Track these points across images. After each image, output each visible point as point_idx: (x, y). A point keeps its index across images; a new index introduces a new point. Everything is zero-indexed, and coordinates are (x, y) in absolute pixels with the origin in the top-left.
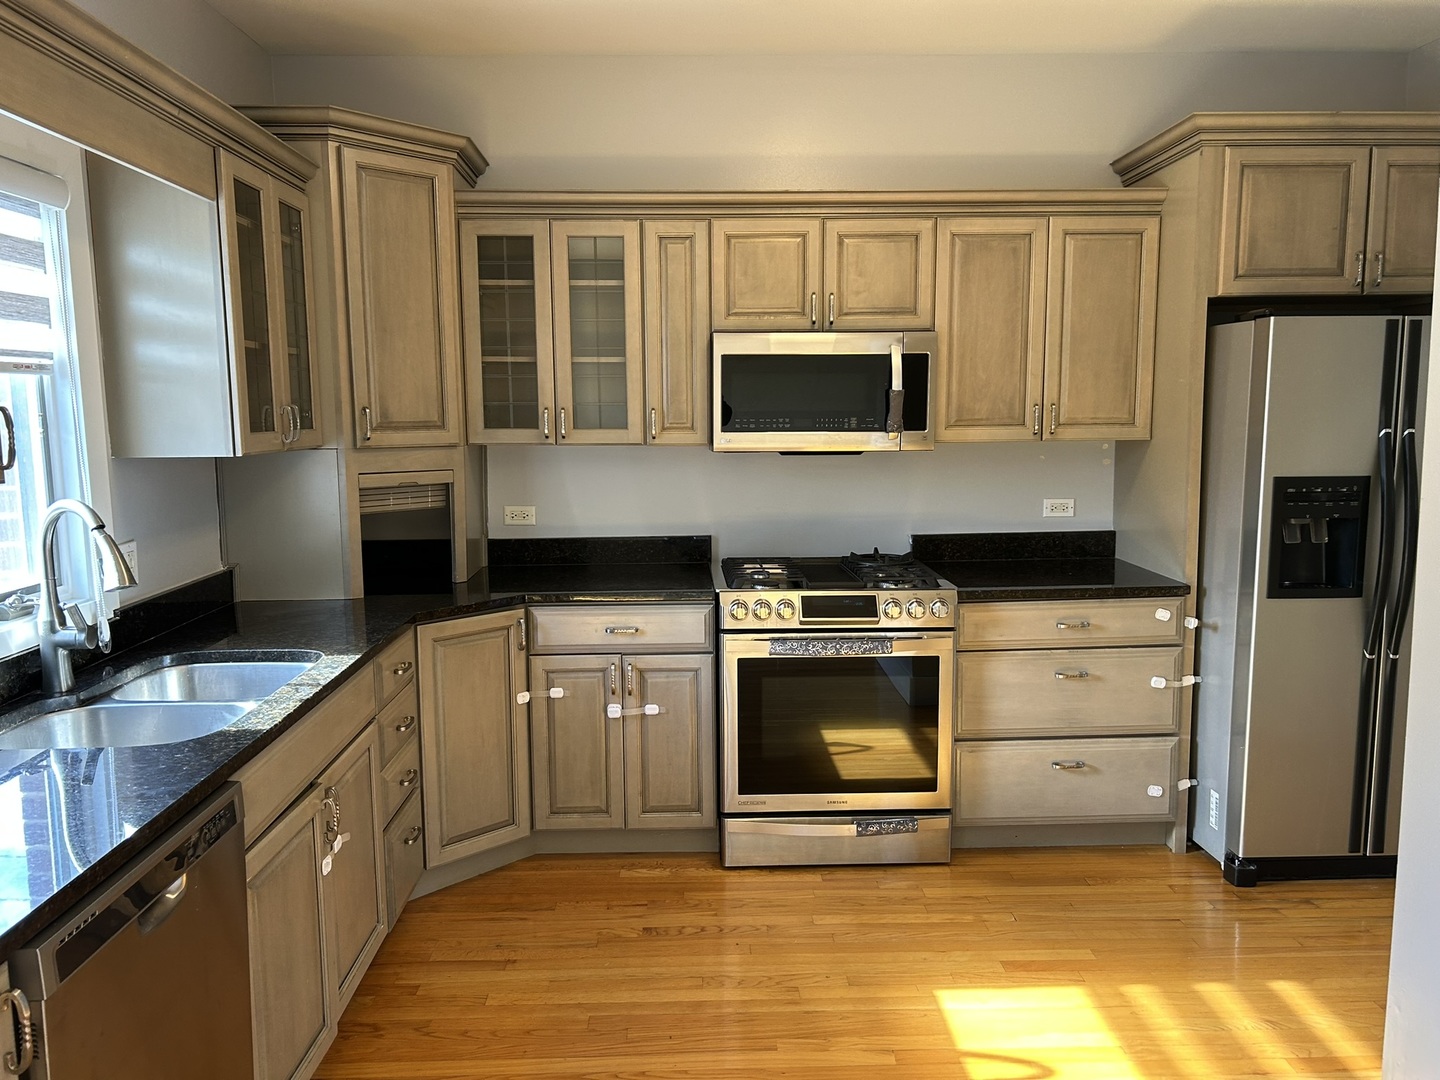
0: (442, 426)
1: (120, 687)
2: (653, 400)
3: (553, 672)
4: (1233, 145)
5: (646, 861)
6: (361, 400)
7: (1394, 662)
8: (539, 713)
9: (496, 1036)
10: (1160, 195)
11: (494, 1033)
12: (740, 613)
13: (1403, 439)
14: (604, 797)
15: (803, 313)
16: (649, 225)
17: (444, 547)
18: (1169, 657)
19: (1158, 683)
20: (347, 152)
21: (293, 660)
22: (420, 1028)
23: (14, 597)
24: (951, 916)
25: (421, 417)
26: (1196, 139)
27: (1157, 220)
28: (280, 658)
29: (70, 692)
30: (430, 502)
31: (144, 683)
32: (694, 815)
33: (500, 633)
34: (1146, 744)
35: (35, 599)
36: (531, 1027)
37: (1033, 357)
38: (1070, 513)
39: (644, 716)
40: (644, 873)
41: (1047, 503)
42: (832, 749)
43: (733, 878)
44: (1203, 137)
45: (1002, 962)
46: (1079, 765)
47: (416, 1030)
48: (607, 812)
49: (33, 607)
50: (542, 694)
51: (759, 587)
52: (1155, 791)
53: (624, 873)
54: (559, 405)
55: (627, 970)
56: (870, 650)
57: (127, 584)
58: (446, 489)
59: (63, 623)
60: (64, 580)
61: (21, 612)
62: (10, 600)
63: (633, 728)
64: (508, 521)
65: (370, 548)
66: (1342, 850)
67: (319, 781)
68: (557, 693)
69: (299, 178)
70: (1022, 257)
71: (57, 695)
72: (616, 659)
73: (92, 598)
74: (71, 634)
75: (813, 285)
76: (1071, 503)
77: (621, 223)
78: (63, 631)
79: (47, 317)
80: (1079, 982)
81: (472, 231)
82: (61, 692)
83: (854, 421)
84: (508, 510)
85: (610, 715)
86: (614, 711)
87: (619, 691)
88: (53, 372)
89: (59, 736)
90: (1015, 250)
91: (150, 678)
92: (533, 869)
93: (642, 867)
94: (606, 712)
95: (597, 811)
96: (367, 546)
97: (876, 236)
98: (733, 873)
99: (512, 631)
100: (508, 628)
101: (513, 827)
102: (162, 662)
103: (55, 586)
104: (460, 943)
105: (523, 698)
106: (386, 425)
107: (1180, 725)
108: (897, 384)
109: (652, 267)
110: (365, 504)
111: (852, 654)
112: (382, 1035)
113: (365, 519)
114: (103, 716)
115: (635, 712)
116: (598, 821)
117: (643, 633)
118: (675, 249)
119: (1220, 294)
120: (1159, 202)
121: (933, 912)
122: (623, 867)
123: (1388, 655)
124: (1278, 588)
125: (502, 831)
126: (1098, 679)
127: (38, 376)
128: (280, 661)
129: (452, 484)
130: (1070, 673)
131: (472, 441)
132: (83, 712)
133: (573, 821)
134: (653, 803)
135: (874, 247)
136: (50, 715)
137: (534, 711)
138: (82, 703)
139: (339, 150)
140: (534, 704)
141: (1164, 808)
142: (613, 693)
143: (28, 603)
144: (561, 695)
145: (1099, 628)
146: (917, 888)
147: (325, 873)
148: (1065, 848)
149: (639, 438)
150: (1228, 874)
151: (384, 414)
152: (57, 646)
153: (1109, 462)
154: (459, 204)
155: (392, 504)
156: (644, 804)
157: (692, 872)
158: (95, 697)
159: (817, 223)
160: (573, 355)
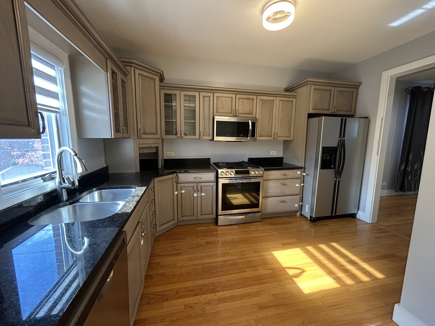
0: (157, 134)
1: (82, 198)
2: (201, 130)
3: (182, 187)
4: (313, 85)
5: (201, 225)
6: (139, 127)
7: (340, 180)
8: (179, 196)
9: (181, 275)
10: (296, 94)
11: (181, 274)
12: (223, 174)
13: (343, 140)
14: (193, 213)
15: (232, 113)
16: (201, 94)
17: (157, 160)
18: (299, 180)
19: (297, 185)
20: (136, 70)
21: (128, 188)
22: (162, 275)
23: (48, 175)
24: (266, 234)
25: (152, 131)
26: (307, 83)
27: (295, 99)
28: (125, 188)
29: (67, 201)
30: (154, 151)
31: (88, 196)
32: (211, 215)
33: (171, 179)
34: (295, 197)
35: (55, 175)
36: (189, 272)
37: (274, 124)
38: (275, 154)
39: (201, 196)
40: (201, 228)
41: (271, 152)
42: (230, 199)
43: (219, 228)
44: (308, 83)
45: (281, 244)
46: (284, 201)
47: (161, 275)
48: (193, 216)
49: (55, 177)
50: (180, 192)
51: (224, 169)
52: (296, 205)
53: (198, 229)
54: (181, 130)
55: (206, 253)
56: (249, 181)
57: (85, 171)
58: (157, 148)
59: (64, 182)
60: (64, 169)
61: (51, 179)
62: (47, 176)
63: (199, 199)
64: (168, 155)
65: (141, 161)
66: (329, 214)
67: (140, 221)
68: (183, 191)
69: (125, 74)
70: (272, 104)
71: (62, 202)
72: (196, 184)
73: (73, 174)
74: (67, 184)
75: (234, 108)
76: (275, 152)
77: (195, 92)
78: (64, 184)
79: (58, 98)
80: (298, 247)
81: (163, 92)
82: (64, 201)
83: (242, 135)
84: (168, 153)
85: (194, 196)
86: (195, 195)
87: (196, 191)
88: (60, 113)
89: (63, 214)
90: (271, 103)
91: (90, 194)
92: (178, 229)
93: (201, 227)
94: (193, 195)
95: (191, 216)
96: (140, 161)
97: (246, 99)
98: (220, 227)
99: (174, 179)
100: (173, 178)
101: (174, 221)
102: (93, 190)
103: (62, 171)
104: (166, 249)
105: (176, 193)
106: (145, 133)
107: (300, 193)
108: (250, 128)
109: (201, 102)
110: (140, 151)
111: (245, 182)
112: (153, 278)
113: (140, 154)
114: (77, 207)
115: (200, 195)
116: (192, 218)
117: (202, 178)
118: (207, 99)
119: (310, 112)
120: (296, 96)
121: (263, 233)
122: (197, 227)
123: (338, 179)
124: (322, 167)
125: (172, 222)
126: (287, 185)
127: (55, 114)
128: (125, 189)
129: (158, 147)
130: (283, 184)
131: (162, 138)
132: (71, 206)
133: (186, 218)
134: (203, 213)
135: (245, 101)
136: (60, 208)
137: (178, 196)
138: (70, 204)
139: (134, 70)
140: (178, 195)
141: (298, 209)
142: (195, 191)
143: (53, 176)
144: (184, 192)
145: (288, 175)
146: (257, 227)
147: (142, 244)
148: (279, 216)
149: (198, 138)
150: (311, 220)
151: (144, 131)
152: (62, 188)
153: (282, 144)
154: (160, 86)
155: (146, 151)
156: (201, 214)
157: (211, 227)
158: (74, 201)
159: (235, 95)
160: (184, 120)
